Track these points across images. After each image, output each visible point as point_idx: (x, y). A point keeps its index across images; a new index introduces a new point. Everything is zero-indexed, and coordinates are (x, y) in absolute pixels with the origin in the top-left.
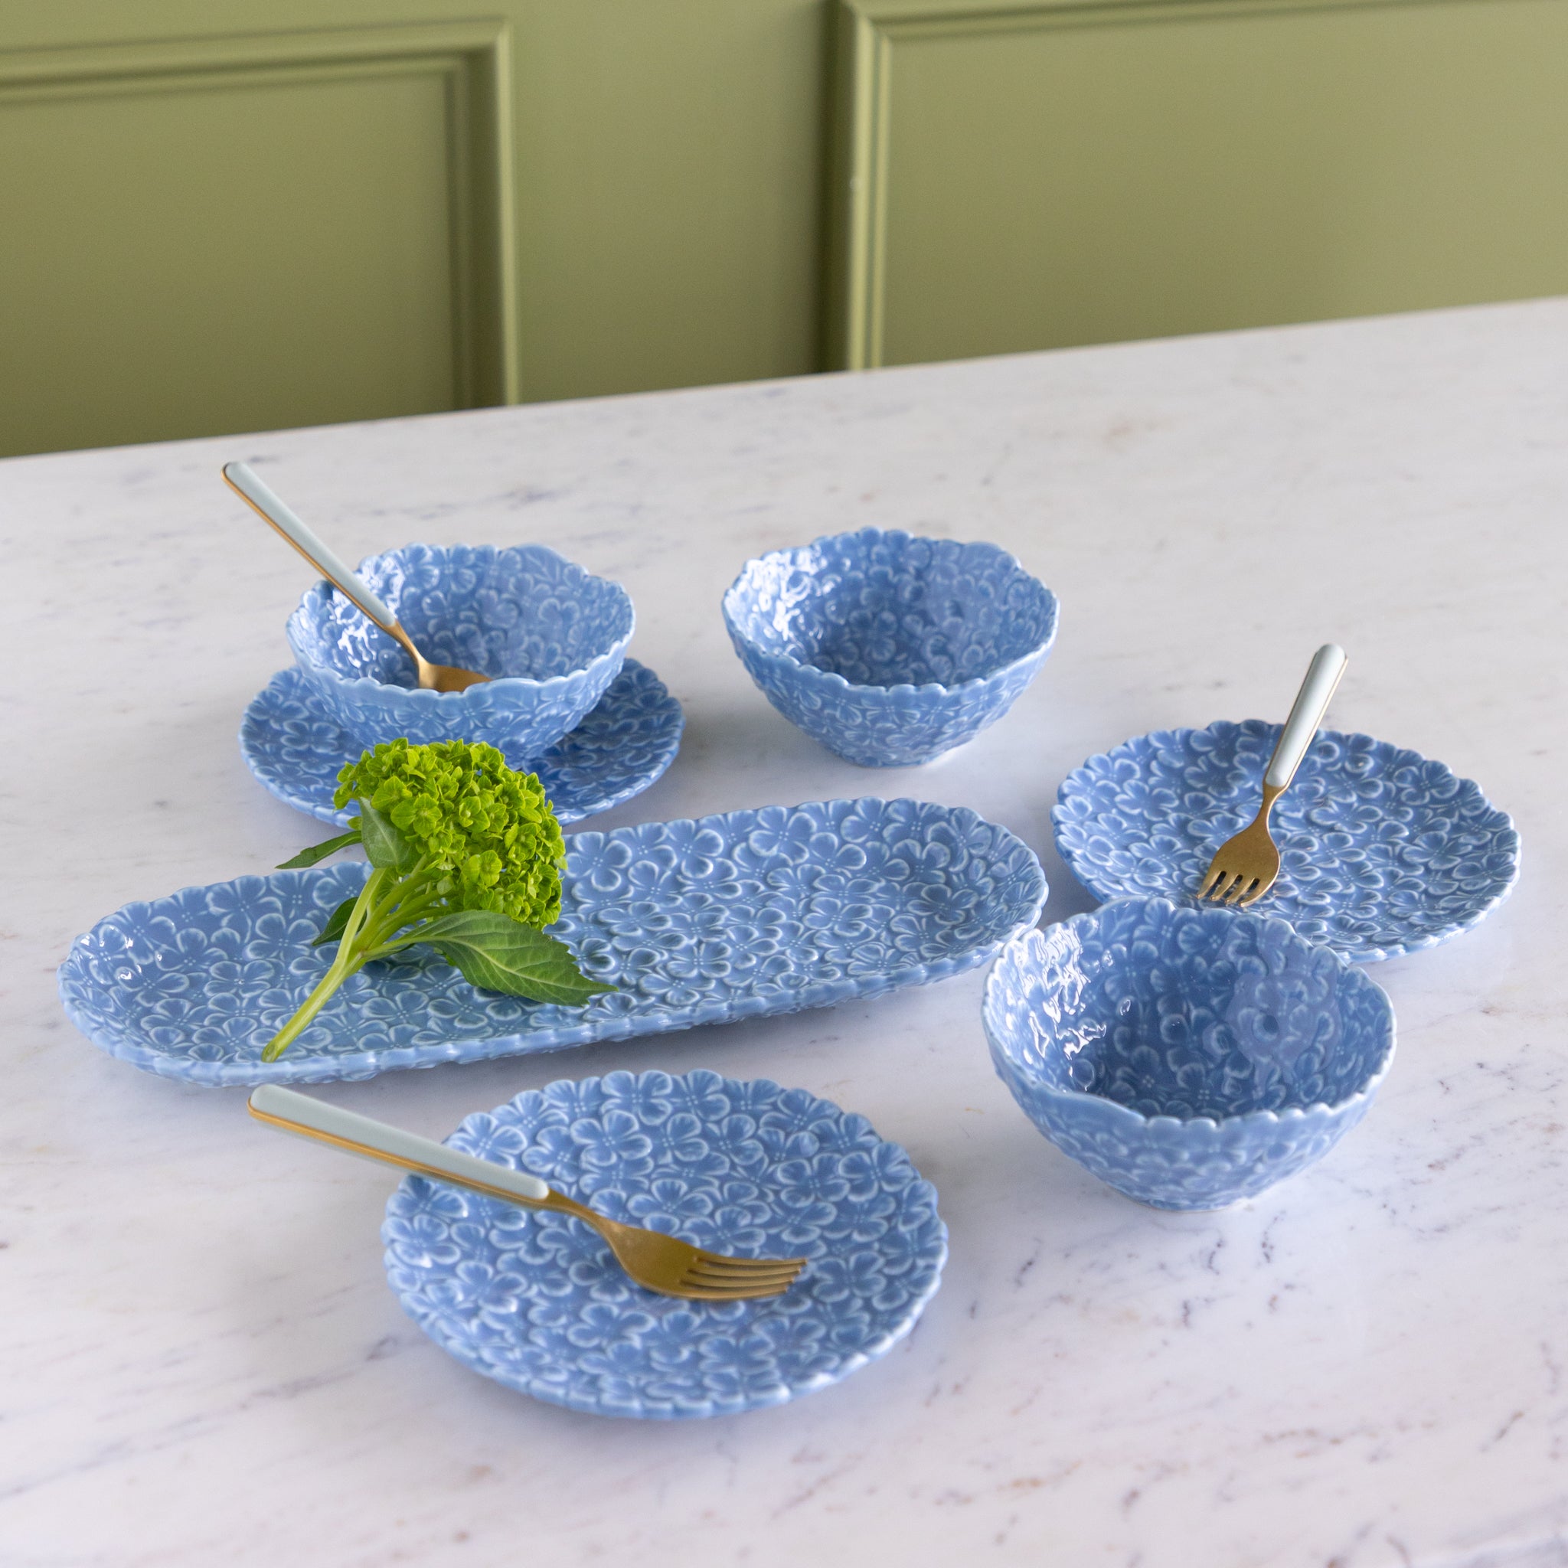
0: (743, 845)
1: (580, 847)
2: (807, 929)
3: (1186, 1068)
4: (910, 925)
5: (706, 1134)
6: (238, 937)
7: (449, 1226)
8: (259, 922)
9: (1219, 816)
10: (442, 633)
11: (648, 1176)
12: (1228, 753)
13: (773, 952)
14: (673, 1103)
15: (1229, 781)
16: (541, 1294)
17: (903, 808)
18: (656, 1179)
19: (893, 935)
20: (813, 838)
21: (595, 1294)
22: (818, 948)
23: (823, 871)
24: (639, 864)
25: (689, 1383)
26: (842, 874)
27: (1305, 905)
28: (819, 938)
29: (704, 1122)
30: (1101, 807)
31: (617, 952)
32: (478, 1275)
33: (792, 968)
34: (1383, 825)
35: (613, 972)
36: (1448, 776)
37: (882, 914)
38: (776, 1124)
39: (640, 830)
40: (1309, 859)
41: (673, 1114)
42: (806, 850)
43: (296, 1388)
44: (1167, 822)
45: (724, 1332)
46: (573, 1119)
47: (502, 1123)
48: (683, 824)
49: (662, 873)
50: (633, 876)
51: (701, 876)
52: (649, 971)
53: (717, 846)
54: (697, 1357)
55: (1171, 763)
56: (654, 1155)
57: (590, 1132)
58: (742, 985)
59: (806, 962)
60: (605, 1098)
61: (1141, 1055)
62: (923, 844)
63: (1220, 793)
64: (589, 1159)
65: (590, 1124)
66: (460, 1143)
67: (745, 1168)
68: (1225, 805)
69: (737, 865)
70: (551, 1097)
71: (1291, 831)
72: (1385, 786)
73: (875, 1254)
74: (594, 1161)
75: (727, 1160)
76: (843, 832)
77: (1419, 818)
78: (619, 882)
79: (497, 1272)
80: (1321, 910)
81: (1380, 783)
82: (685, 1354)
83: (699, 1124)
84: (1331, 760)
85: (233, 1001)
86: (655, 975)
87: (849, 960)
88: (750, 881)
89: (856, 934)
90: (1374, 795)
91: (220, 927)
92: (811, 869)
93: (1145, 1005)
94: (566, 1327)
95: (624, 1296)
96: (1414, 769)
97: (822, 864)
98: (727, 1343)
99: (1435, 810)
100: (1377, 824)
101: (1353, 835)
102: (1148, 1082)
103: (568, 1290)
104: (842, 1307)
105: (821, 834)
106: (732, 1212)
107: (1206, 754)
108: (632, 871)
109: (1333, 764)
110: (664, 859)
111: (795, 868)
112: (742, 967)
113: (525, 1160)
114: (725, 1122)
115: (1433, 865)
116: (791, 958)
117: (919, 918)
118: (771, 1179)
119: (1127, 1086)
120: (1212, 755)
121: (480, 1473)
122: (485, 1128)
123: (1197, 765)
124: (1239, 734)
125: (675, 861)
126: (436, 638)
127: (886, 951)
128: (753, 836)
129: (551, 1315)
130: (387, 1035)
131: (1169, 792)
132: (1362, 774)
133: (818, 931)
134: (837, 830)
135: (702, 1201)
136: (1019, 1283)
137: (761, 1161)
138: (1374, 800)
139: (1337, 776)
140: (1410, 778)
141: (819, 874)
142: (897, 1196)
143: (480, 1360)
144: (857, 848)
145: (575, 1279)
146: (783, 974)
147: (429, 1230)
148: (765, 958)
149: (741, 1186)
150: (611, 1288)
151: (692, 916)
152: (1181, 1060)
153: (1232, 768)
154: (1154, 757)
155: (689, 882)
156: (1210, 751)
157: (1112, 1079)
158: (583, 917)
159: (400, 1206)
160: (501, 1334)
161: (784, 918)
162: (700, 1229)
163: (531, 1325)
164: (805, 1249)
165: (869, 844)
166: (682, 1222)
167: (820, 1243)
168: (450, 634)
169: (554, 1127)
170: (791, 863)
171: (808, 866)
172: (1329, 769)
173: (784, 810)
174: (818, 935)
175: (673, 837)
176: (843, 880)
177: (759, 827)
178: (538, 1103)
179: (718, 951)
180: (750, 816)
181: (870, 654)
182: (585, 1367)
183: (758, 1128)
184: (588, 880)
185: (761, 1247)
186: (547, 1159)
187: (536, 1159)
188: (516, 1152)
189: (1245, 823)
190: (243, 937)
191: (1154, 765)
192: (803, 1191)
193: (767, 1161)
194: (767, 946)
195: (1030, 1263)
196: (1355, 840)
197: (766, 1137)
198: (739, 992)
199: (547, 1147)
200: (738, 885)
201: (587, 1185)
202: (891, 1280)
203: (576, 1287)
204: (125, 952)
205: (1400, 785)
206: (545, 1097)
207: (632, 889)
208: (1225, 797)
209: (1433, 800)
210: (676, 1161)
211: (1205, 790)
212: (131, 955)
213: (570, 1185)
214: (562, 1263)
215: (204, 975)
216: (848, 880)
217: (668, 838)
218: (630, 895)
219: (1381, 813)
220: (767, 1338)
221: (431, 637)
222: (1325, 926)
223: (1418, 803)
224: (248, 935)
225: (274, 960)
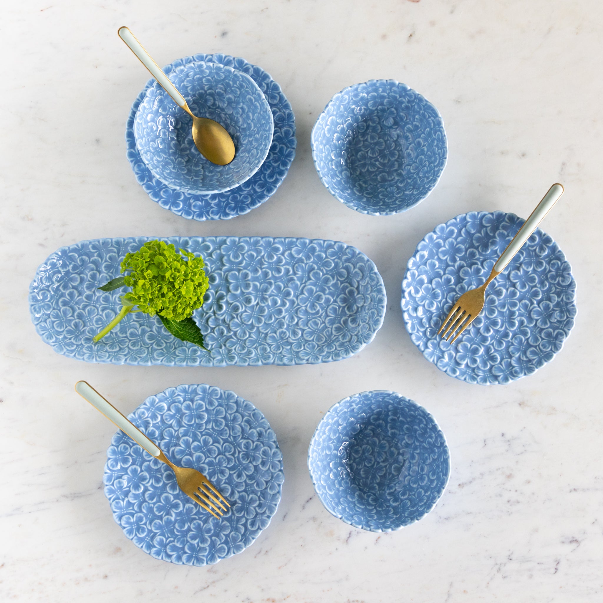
0: (289, 252)
1: (228, 243)
2: (298, 305)
3: (393, 431)
4: (335, 310)
5: (225, 418)
6: (100, 260)
7: (131, 447)
8: (108, 256)
9: (476, 266)
10: (210, 91)
11: (201, 433)
12: (495, 228)
13: (281, 316)
14: (218, 402)
15: (489, 244)
16: (152, 485)
17: (351, 252)
18: (205, 435)
19: (327, 316)
20: (316, 254)
21: (168, 489)
22: (297, 317)
23: (316, 268)
24: (249, 253)
25: (181, 546)
26: (322, 271)
27: (481, 334)
28: (300, 311)
29: (226, 412)
30: (431, 256)
31: (227, 303)
32: (134, 471)
33: (285, 326)
34: (534, 289)
35: (222, 315)
36: (569, 274)
37: (327, 301)
38: (248, 421)
39: (252, 240)
40: (497, 303)
41: (217, 406)
42: (312, 257)
43: (75, 496)
44: (454, 266)
45: (200, 519)
46: (185, 401)
47: (160, 401)
48: (269, 240)
49: (257, 257)
50: (247, 257)
51: (271, 261)
52: (235, 316)
53: (280, 250)
54: (189, 530)
55: (470, 231)
56: (206, 423)
57: (188, 408)
58: (265, 332)
59: (291, 324)
60: (197, 394)
61: (379, 423)
62: (354, 268)
63: (483, 251)
64: (185, 421)
65: (189, 404)
66: (143, 410)
67: (233, 437)
68: (482, 258)
69: (285, 258)
70: (179, 392)
71: (498, 282)
72: (546, 266)
73: (257, 498)
74: (186, 422)
75: (228, 432)
76: (328, 254)
77: (549, 289)
78: (240, 258)
79: (142, 471)
80: (485, 339)
81: (544, 264)
82: (186, 527)
83: (224, 413)
84: (533, 244)
85: (92, 296)
86: (236, 320)
87: (306, 328)
88: (288, 267)
89: (314, 312)
90: (539, 270)
91: (94, 256)
92: (312, 266)
93: (385, 411)
94: (154, 504)
95: (177, 492)
96: (559, 263)
97: (317, 265)
98: (199, 524)
99: (556, 288)
100: (533, 287)
101: (520, 292)
102: (379, 431)
103: (161, 484)
104: (238, 519)
105: (319, 253)
106: (223, 458)
107: (486, 227)
108: (246, 255)
109: (533, 246)
110: (258, 252)
111: (306, 264)
112: (267, 322)
113: (164, 418)
114: (233, 415)
115: (539, 324)
116: (286, 321)
117: (340, 307)
118: (239, 445)
119: (371, 432)
120: (489, 228)
121: (118, 550)
122: (153, 403)
123: (481, 233)
124: (504, 220)
125: (263, 254)
126: (208, 92)
127: (321, 324)
128: (294, 249)
129: (152, 497)
130: (138, 331)
131: (463, 247)
132: (541, 256)
133: (301, 307)
134: (325, 253)
135: (215, 450)
136: (304, 507)
137: (239, 436)
138: (539, 272)
139: (531, 253)
140: (556, 267)
141: (314, 269)
142: (273, 473)
143: (120, 524)
144: (331, 261)
145: (164, 479)
146: (280, 330)
147: (123, 451)
148: (277, 319)
149: (229, 446)
150: (173, 488)
151: (261, 284)
152: (392, 428)
153: (494, 237)
154: (465, 226)
155: (266, 263)
156: (488, 227)
157: (366, 429)
158: (223, 273)
159: (115, 441)
160: (133, 504)
161: (291, 297)
162: (210, 464)
163: (145, 501)
164: (238, 485)
165: (336, 260)
166: (206, 459)
167: (244, 484)
168: (213, 92)
169: (177, 404)
170: (305, 262)
171: (311, 264)
172: (530, 248)
173: (308, 241)
174: (300, 309)
175: (264, 245)
176: (321, 274)
177: (297, 246)
178: (173, 393)
179: (262, 310)
180: (294, 242)
181: (383, 121)
182: (153, 529)
183: (242, 422)
184: (229, 256)
185: (225, 479)
186: (172, 417)
187: (168, 417)
188: (162, 413)
189: (484, 272)
190: (102, 260)
191: (464, 230)
192: (247, 456)
193: (241, 437)
194: (280, 312)
195: (311, 499)
196: (520, 294)
197: (243, 426)
198: (263, 335)
199: (173, 411)
200: (283, 269)
201: (181, 433)
202: (257, 514)
203: (164, 482)
204: (58, 268)
205: (551, 269)
206: (176, 391)
207: (244, 262)
208: (484, 253)
209: (558, 283)
210: (213, 428)
211: (477, 248)
212: (60, 269)
213: (176, 431)
214: (163, 471)
215: (85, 277)
216: (324, 275)
217: (262, 245)
218: (243, 265)
219: (537, 281)
220: (212, 528)
221: (206, 92)
222: (482, 351)
223: (552, 282)
224: (104, 259)
225: (111, 274)
